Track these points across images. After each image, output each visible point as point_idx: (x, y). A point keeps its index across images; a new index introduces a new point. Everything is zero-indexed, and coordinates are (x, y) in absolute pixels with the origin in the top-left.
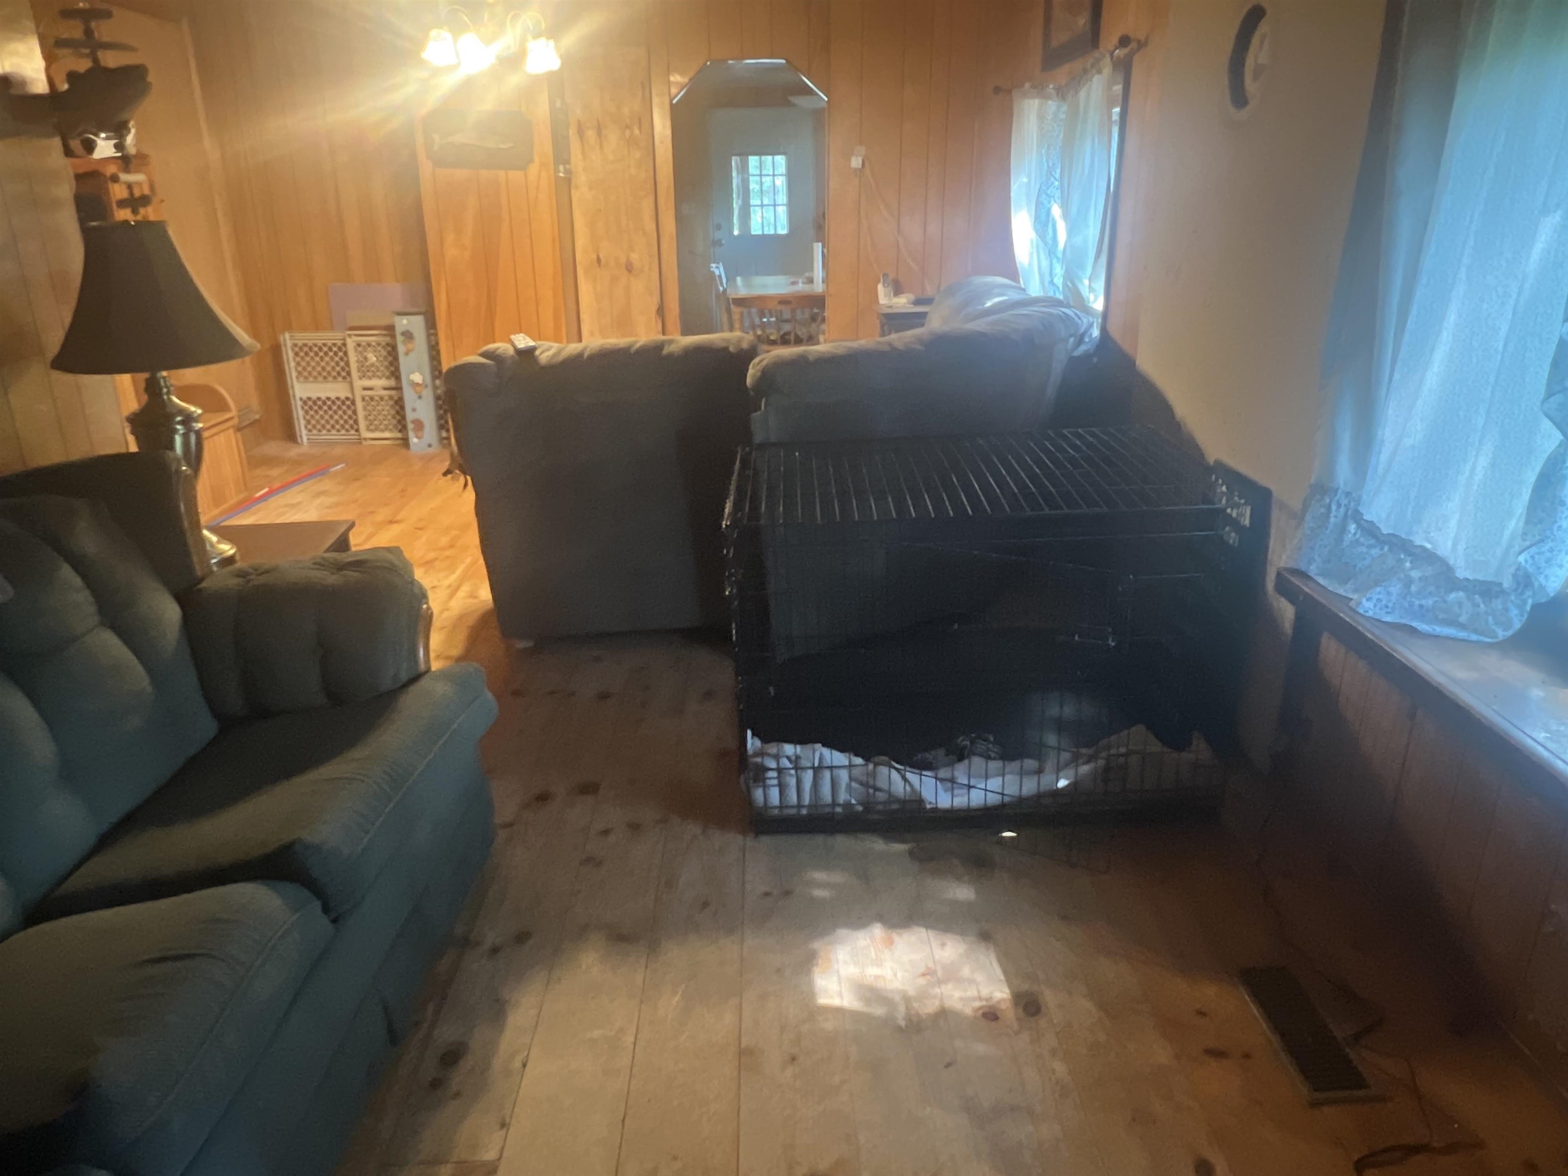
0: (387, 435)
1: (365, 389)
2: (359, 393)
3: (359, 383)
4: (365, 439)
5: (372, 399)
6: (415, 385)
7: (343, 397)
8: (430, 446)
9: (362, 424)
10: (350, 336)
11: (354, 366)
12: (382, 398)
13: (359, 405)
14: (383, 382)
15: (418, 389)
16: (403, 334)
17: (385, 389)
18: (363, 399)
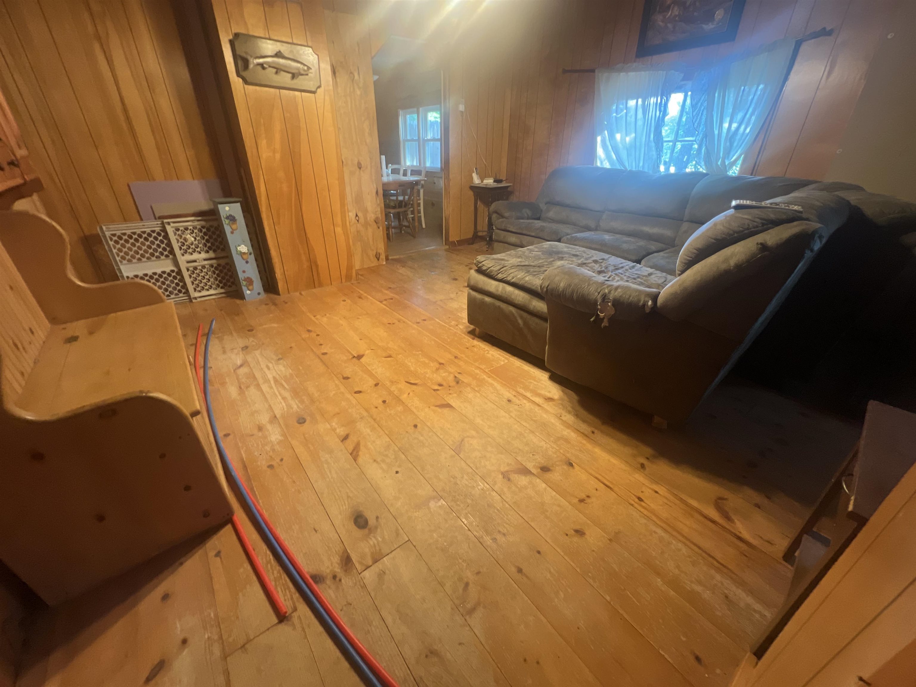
0: (212, 292)
1: (188, 262)
2: (183, 266)
3: (182, 260)
4: (195, 298)
5: (195, 268)
6: (242, 254)
7: (168, 270)
8: (259, 294)
9: (191, 288)
10: (169, 223)
11: (176, 246)
12: (204, 267)
13: (186, 274)
14: (203, 255)
15: (245, 257)
16: (227, 218)
17: (205, 260)
18: (188, 270)
